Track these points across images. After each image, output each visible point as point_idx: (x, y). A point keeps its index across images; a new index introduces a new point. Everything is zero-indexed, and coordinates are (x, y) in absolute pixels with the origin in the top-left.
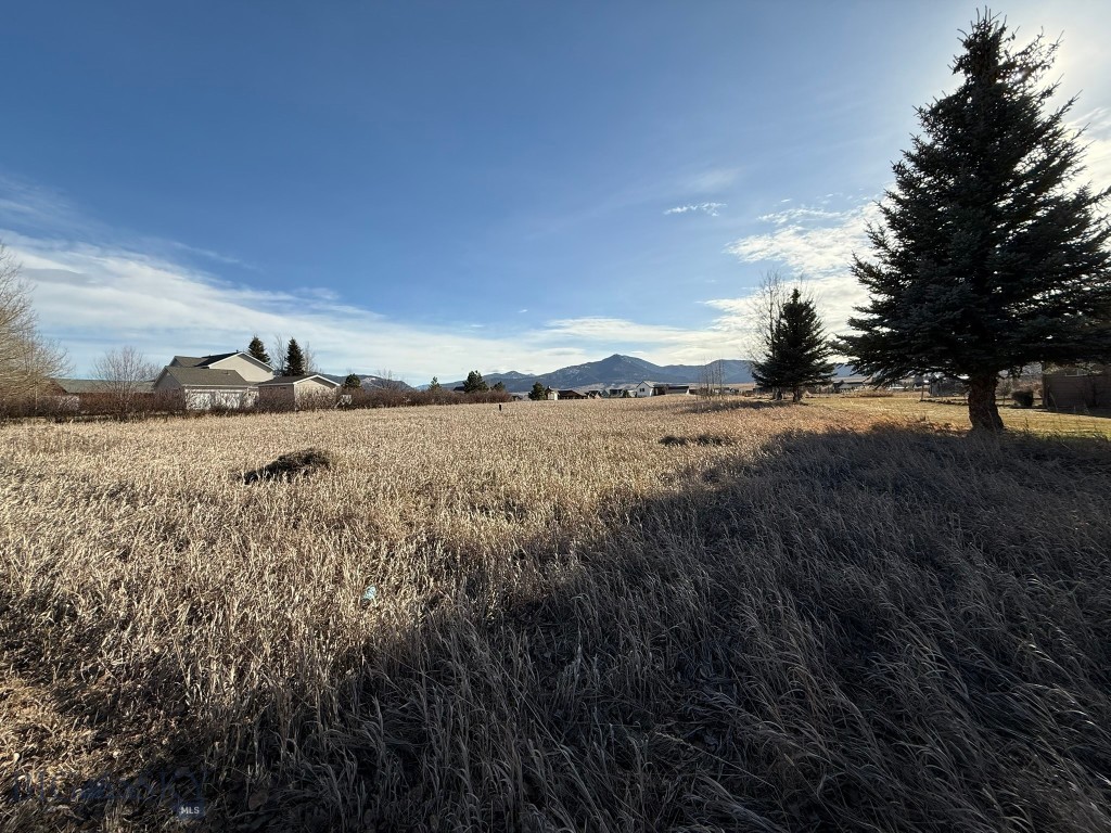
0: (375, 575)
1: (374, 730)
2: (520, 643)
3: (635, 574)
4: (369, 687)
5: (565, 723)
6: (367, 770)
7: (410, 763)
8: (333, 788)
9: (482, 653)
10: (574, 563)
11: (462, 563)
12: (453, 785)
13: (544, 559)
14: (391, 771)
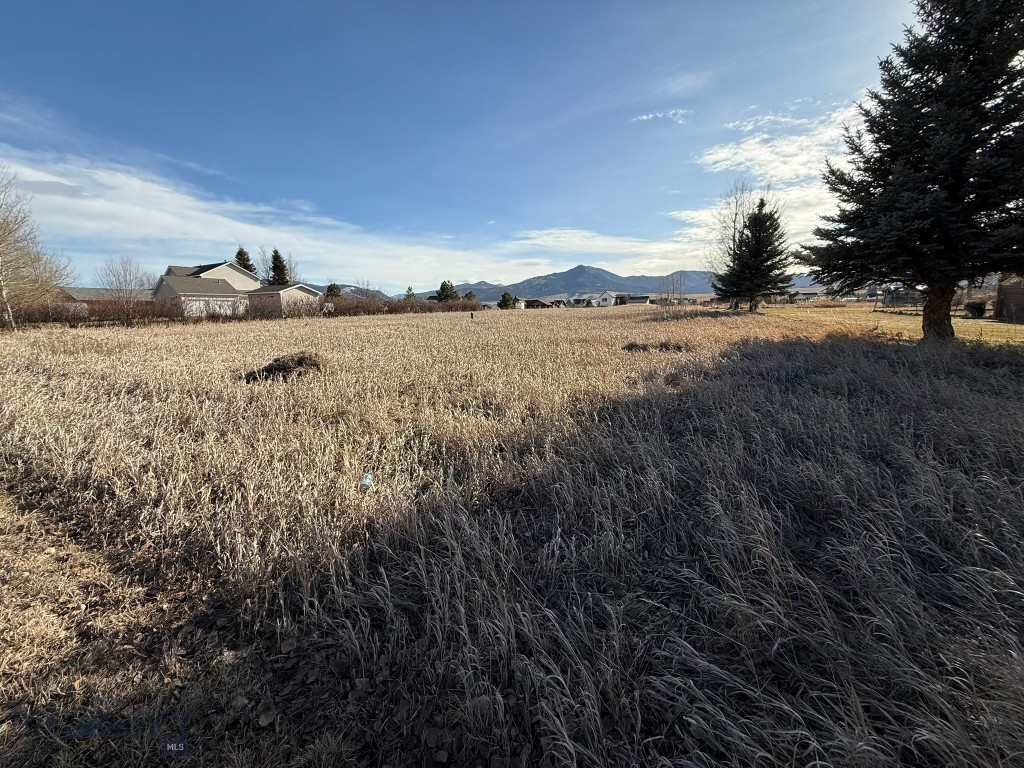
0: (372, 464)
1: (381, 592)
2: (504, 523)
3: (606, 467)
4: (374, 559)
5: (549, 590)
6: (378, 624)
7: (415, 620)
8: (350, 638)
9: (471, 531)
10: (550, 455)
11: (447, 455)
12: (453, 638)
13: (523, 451)
14: (400, 626)
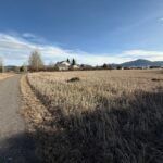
4: (87, 118)
6: (87, 130)
9: (107, 117)
13: (121, 102)
14: (92, 133)
